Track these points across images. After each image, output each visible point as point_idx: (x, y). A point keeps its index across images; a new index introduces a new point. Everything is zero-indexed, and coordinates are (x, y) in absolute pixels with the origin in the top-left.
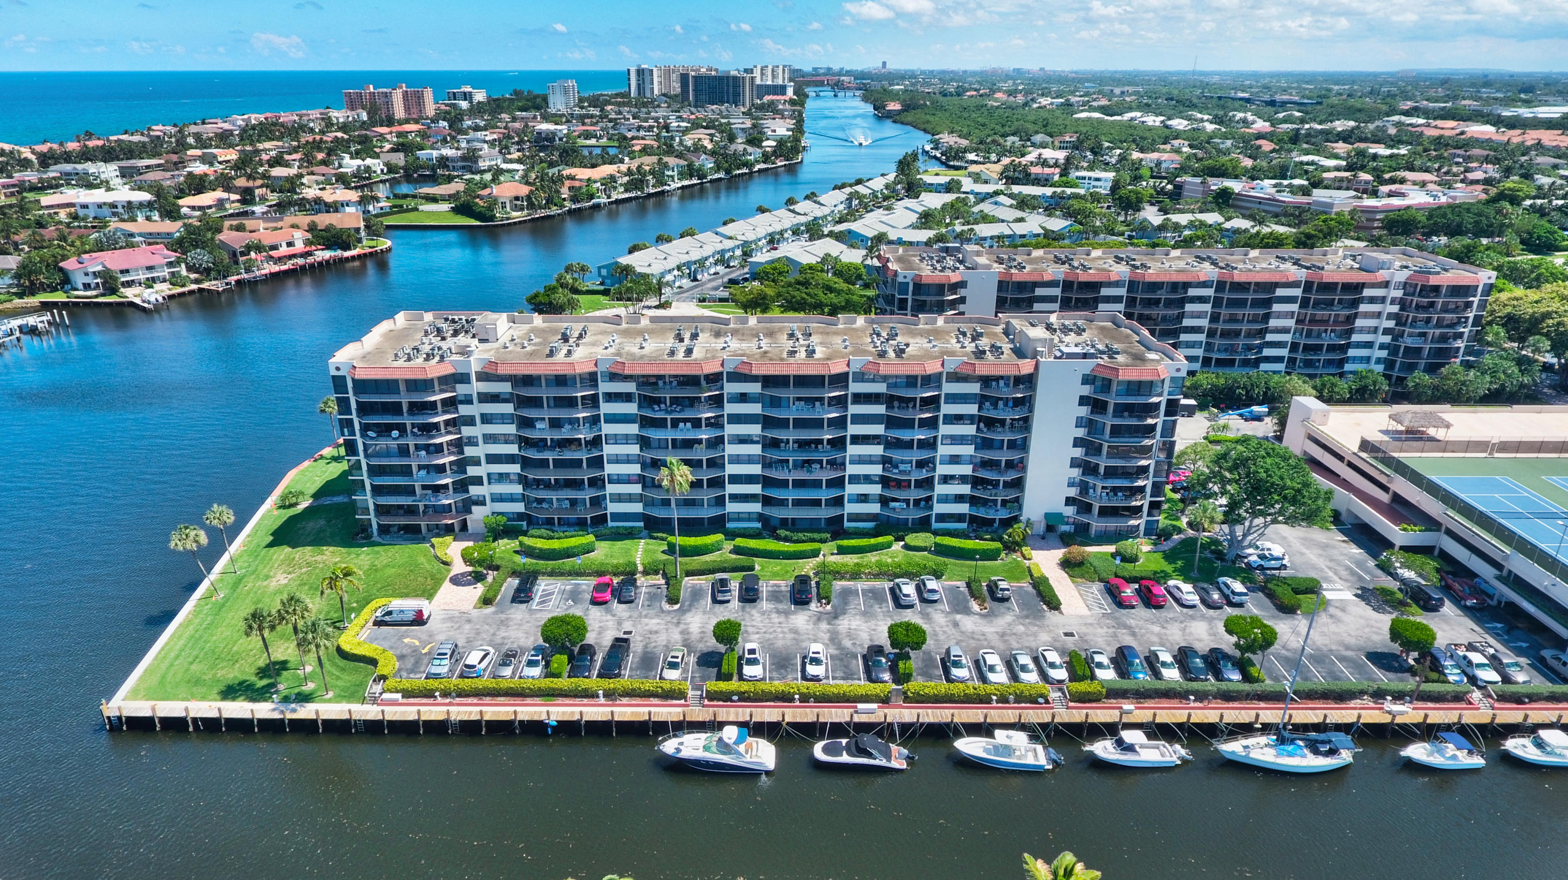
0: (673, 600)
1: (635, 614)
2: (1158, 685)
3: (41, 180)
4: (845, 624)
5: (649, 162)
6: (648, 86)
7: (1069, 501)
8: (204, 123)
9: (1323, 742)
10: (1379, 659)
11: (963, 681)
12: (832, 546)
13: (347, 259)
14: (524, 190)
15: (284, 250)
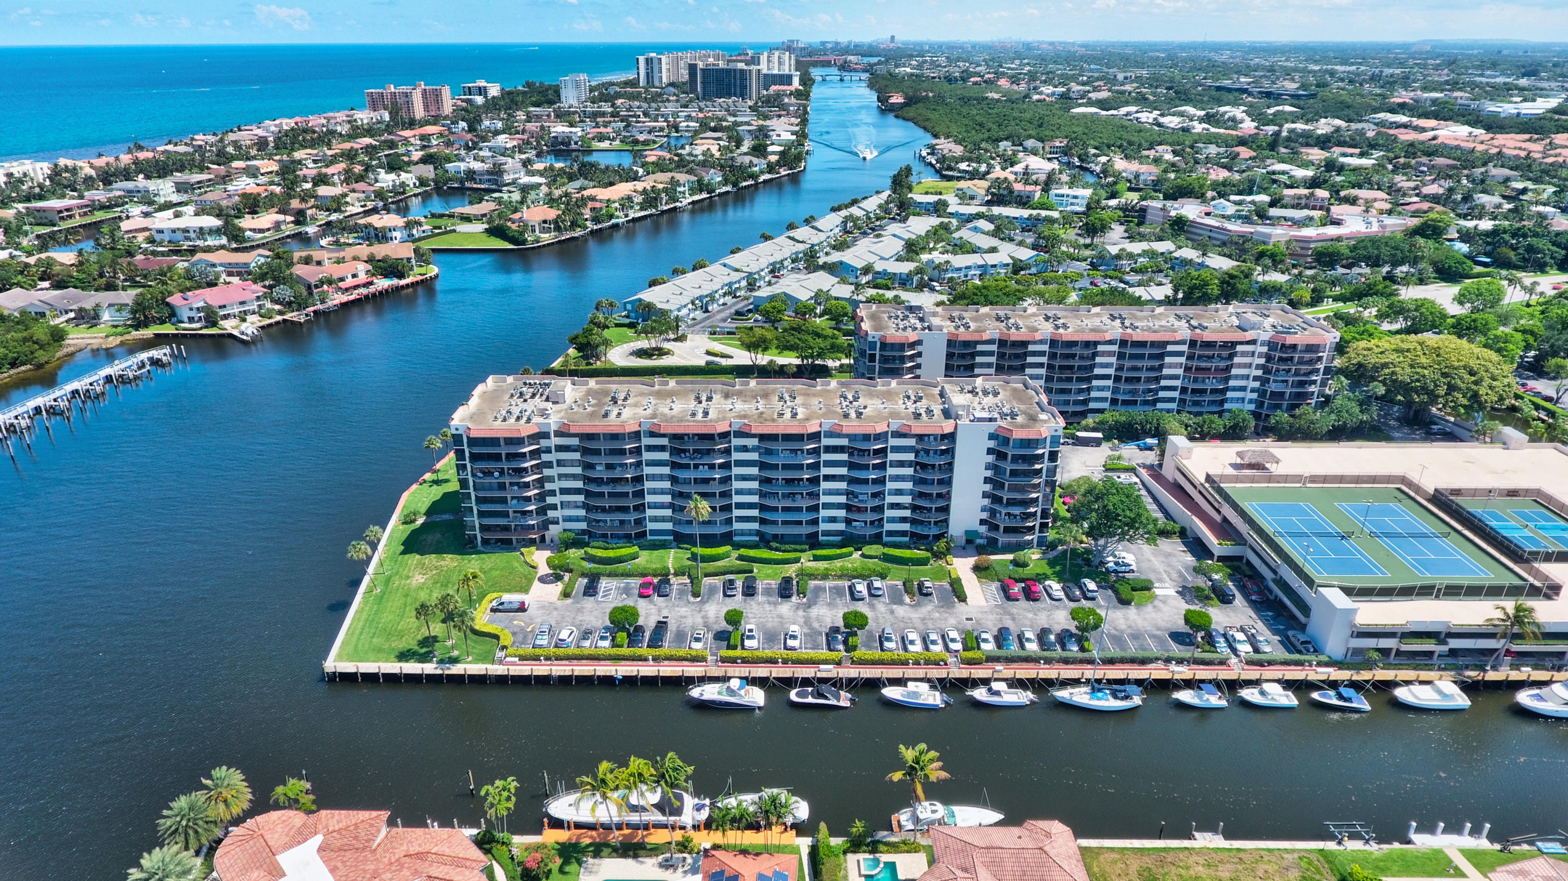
0: (696, 595)
1: (670, 604)
2: (1022, 653)
3: (109, 199)
4: (815, 612)
5: (660, 180)
6: (656, 75)
7: (982, 522)
8: (240, 130)
9: (1121, 691)
10: (1176, 636)
11: (890, 650)
12: (809, 554)
13: (402, 287)
14: (552, 214)
15: (350, 282)
